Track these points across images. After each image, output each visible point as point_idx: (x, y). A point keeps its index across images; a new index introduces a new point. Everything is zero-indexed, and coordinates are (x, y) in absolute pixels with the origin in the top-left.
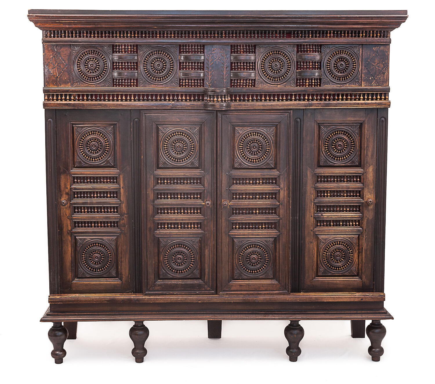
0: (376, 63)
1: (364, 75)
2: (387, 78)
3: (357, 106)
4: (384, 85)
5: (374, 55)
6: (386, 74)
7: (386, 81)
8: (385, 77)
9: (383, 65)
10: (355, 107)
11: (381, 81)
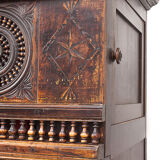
0: (71, 43)
1: (42, 74)
2: (99, 82)
3: (12, 156)
4: (93, 100)
5: (65, 22)
6: (96, 70)
7: (98, 89)
8: (95, 79)
9: (90, 46)
10: (8, 155)
11: (83, 90)
